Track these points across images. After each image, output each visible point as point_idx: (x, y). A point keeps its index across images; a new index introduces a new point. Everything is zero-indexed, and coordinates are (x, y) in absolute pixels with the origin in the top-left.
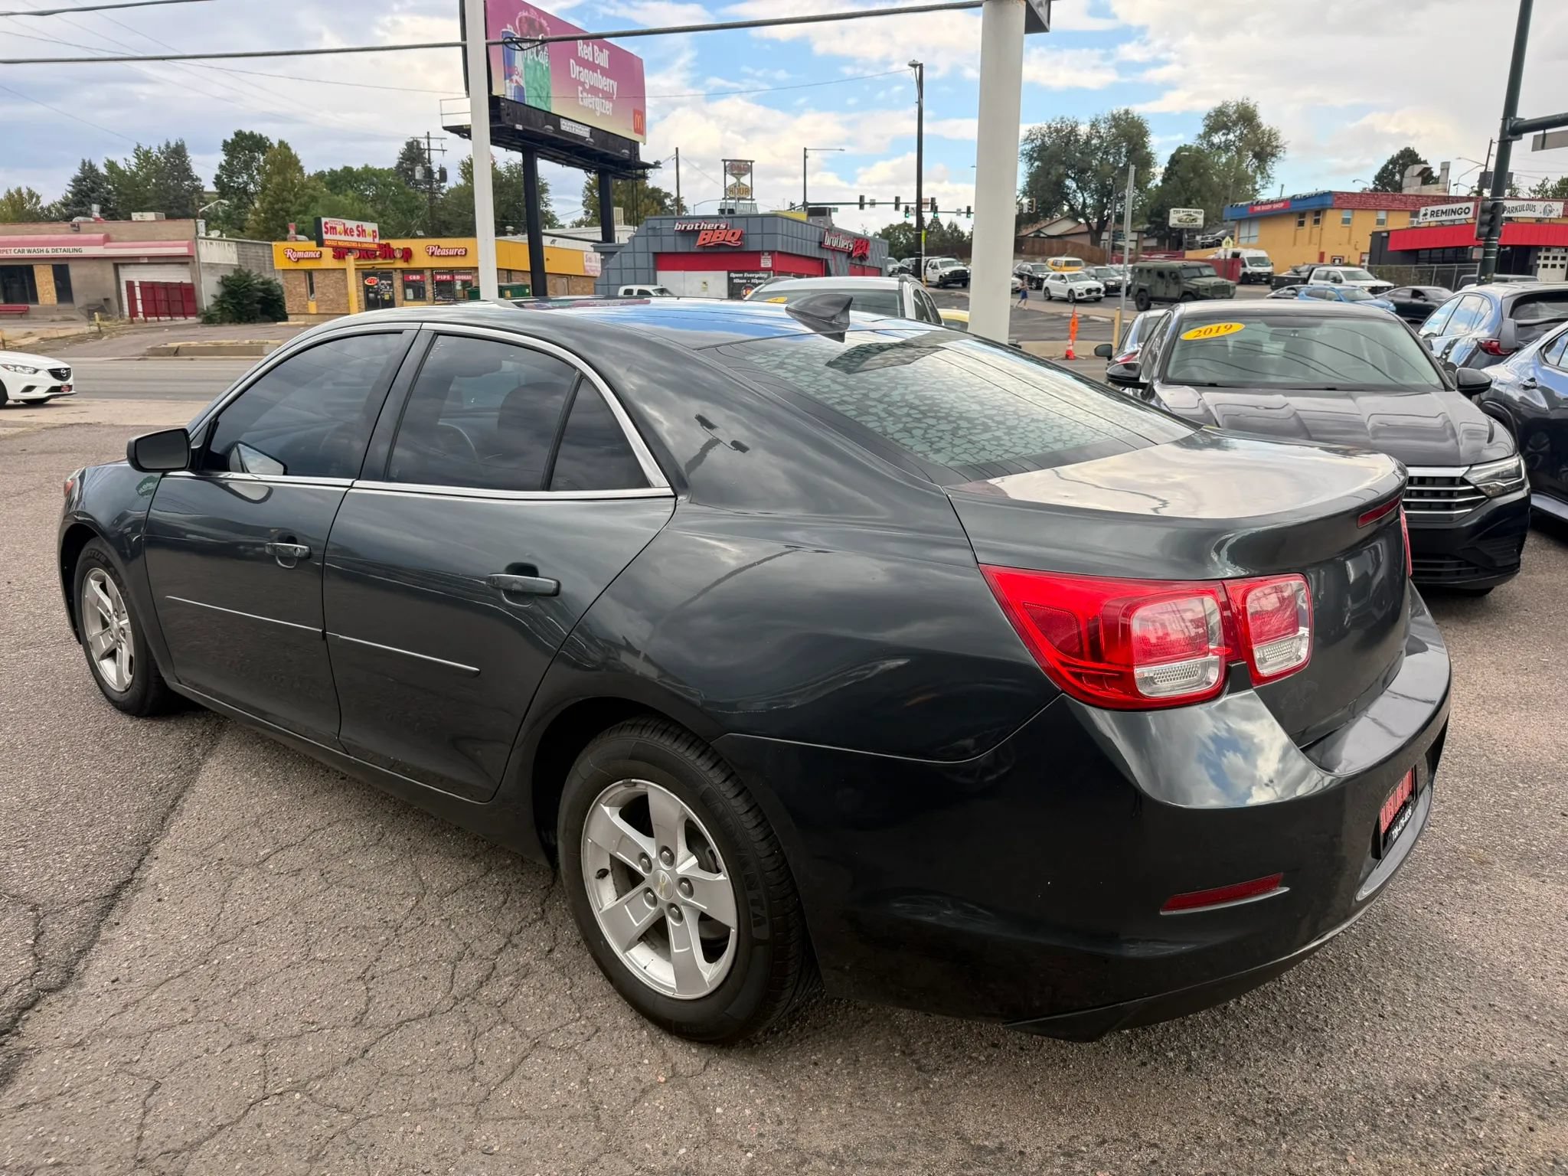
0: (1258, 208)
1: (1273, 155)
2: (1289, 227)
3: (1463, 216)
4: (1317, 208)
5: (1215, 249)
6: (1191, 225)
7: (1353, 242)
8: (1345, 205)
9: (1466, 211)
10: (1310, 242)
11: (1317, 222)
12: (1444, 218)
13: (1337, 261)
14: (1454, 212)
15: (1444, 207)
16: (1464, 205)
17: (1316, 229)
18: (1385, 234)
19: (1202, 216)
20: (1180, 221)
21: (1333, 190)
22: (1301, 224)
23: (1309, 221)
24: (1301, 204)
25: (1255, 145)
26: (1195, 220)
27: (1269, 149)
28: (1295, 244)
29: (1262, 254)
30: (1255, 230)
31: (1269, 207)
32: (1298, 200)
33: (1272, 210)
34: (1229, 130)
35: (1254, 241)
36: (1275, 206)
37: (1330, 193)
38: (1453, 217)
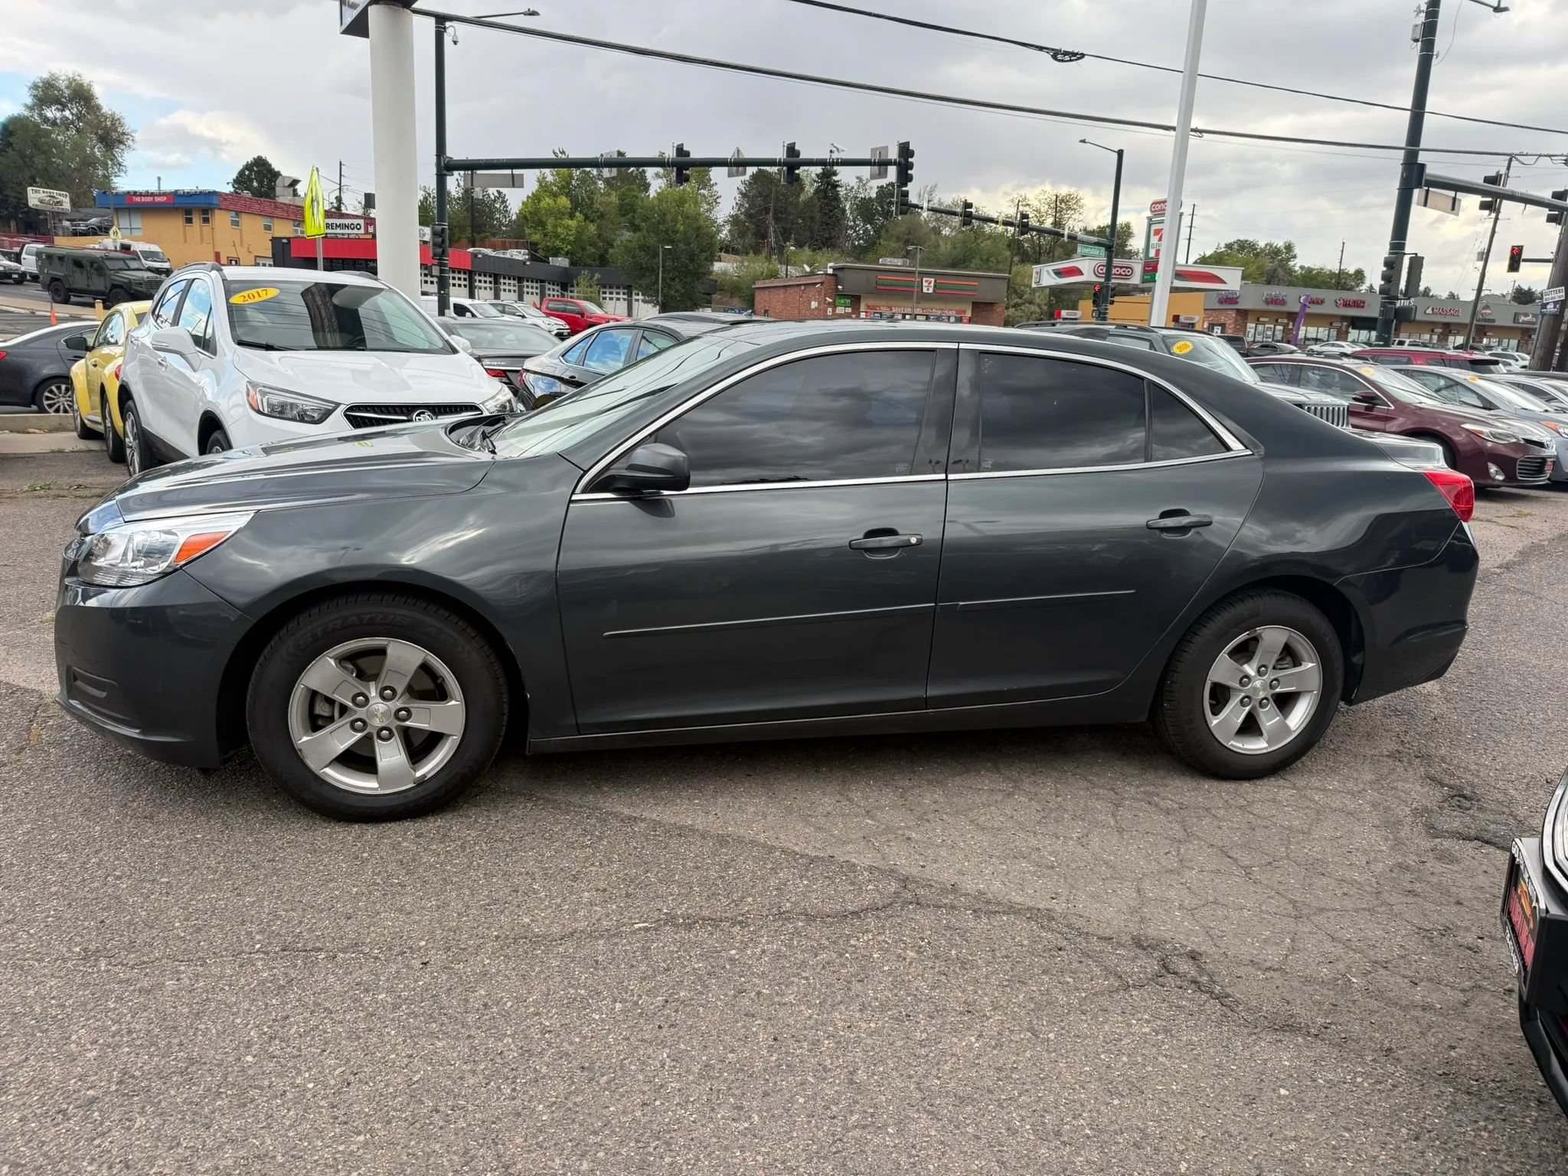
0: (138, 199)
1: (121, 142)
2: (176, 223)
3: (355, 231)
4: (205, 206)
5: (98, 238)
6: (56, 208)
7: (245, 245)
8: (231, 207)
9: (358, 225)
10: (202, 240)
11: (206, 220)
12: (338, 231)
13: (233, 262)
14: (347, 227)
15: (338, 221)
16: (355, 222)
17: (206, 228)
18: (285, 241)
19: (68, 200)
20: (41, 201)
21: (217, 190)
22: (189, 221)
23: (197, 219)
24: (182, 200)
25: (97, 128)
26: (59, 203)
27: (114, 135)
28: (185, 241)
29: (154, 248)
30: (137, 222)
31: (149, 199)
32: (180, 196)
33: (153, 203)
34: (64, 107)
35: (136, 233)
36: (158, 199)
37: (215, 193)
38: (346, 231)
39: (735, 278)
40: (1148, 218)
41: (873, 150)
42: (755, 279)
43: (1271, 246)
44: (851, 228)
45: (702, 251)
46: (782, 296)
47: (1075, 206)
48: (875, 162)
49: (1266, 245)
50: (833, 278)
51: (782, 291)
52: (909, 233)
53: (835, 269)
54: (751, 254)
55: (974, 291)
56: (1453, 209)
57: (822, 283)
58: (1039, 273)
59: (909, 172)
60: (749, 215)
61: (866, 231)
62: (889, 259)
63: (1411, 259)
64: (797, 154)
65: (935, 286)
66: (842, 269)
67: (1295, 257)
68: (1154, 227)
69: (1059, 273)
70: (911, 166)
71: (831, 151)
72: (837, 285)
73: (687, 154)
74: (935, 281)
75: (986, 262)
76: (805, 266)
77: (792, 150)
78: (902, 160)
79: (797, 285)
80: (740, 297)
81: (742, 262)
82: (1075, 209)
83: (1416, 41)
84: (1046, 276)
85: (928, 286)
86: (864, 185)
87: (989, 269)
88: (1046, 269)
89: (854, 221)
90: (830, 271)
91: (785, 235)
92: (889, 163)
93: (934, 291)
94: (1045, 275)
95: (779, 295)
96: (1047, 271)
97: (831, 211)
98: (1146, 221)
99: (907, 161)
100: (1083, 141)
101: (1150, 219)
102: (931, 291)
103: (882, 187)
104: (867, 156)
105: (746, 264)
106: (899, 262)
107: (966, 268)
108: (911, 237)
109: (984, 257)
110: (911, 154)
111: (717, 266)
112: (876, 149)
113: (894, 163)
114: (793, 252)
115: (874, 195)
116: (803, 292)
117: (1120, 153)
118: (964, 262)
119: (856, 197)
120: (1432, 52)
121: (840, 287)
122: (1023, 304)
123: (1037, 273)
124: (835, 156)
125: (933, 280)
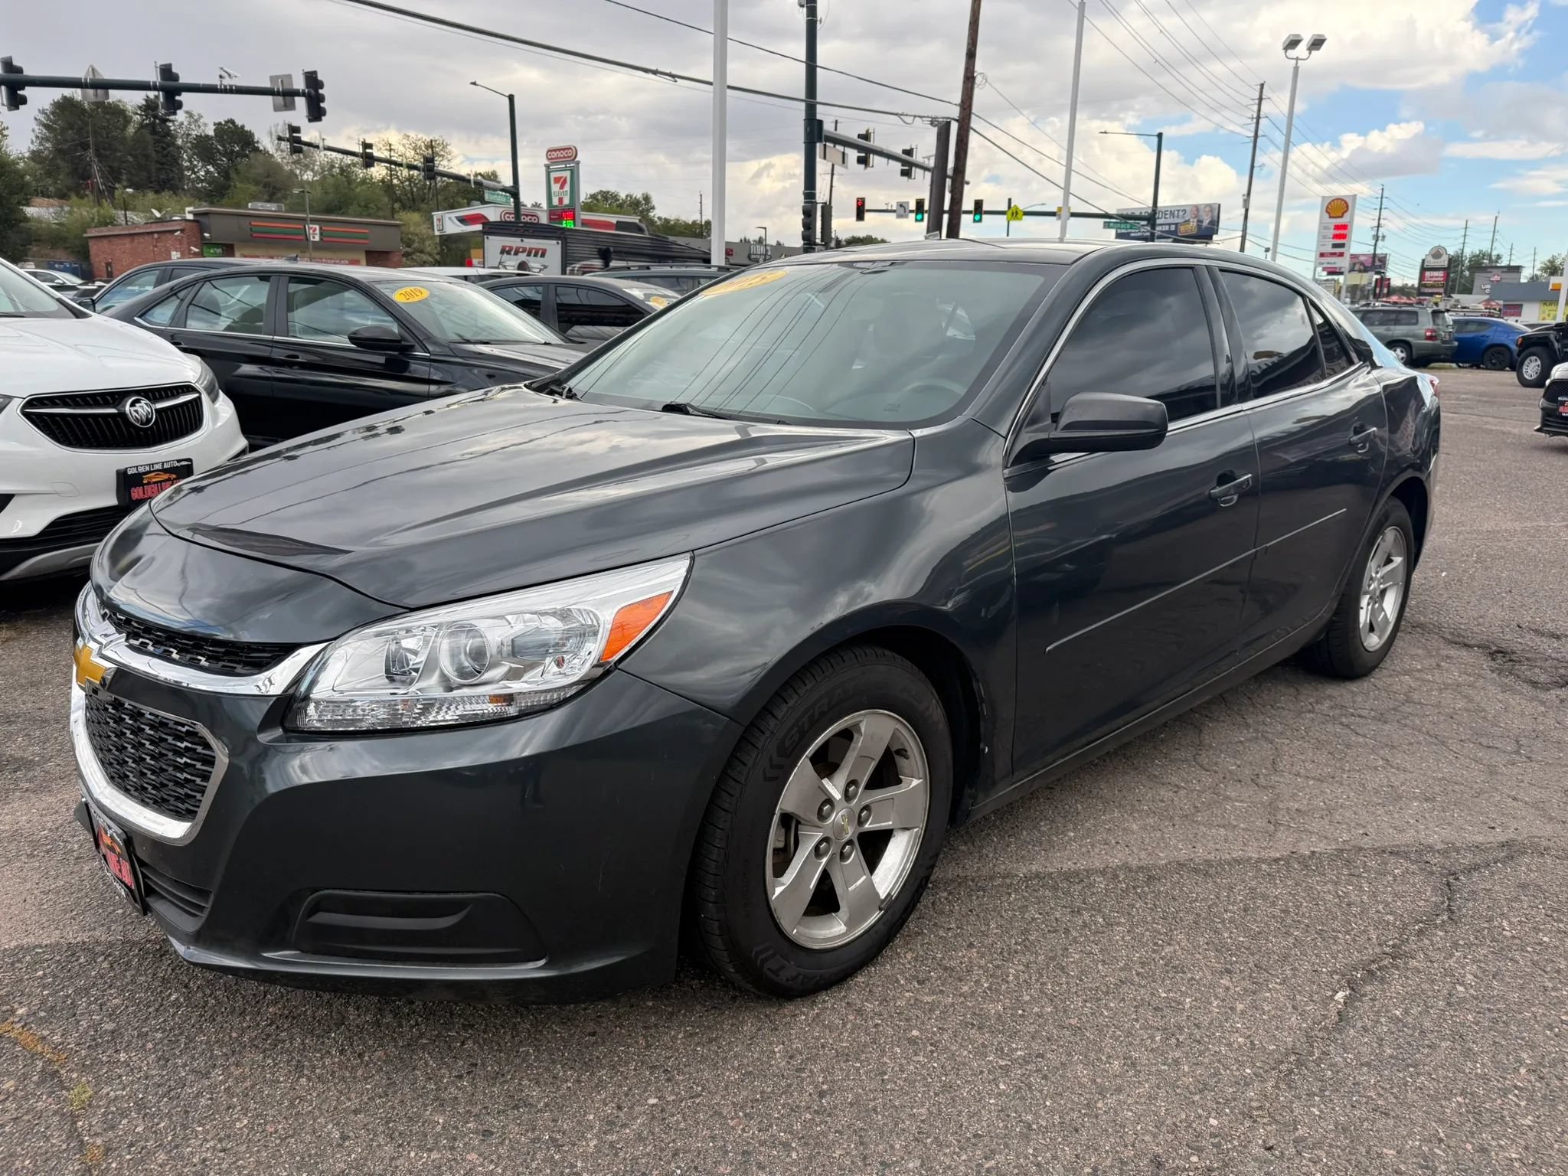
39: (54, 226)
40: (545, 165)
41: (273, 79)
42: (85, 226)
43: (631, 197)
44: (188, 168)
45: (11, 193)
46: (128, 246)
47: (442, 153)
48: (278, 92)
49: (627, 196)
50: (195, 224)
51: (127, 240)
52: (268, 176)
53: (195, 214)
54: (74, 198)
55: (366, 239)
56: (844, 162)
57: (182, 231)
58: (441, 220)
59: (322, 105)
60: (59, 151)
61: (207, 172)
62: (260, 204)
63: (822, 207)
64: (176, 78)
65: (321, 234)
66: (206, 214)
67: (653, 208)
68: (553, 175)
69: (463, 220)
70: (322, 99)
71: (221, 77)
72: (202, 234)
73: (20, 70)
74: (321, 229)
75: (366, 208)
76: (153, 210)
77: (167, 72)
78: (313, 92)
79: (148, 233)
80: (66, 248)
81: (62, 207)
82: (443, 156)
83: (802, 6)
84: (449, 223)
85: (315, 234)
86: (196, 121)
87: (369, 216)
88: (448, 216)
89: (190, 161)
90: (190, 217)
91: (114, 175)
92: (297, 93)
93: (321, 239)
94: (447, 223)
95: (124, 244)
96: (450, 218)
97: (164, 149)
98: (544, 168)
99: (317, 92)
100: (474, 83)
101: (547, 167)
102: (317, 238)
103: (220, 124)
104: (267, 84)
105: (67, 209)
106: (273, 207)
107: (343, 214)
108: (269, 179)
109: (363, 204)
110: (321, 85)
111: (30, 211)
112: (277, 77)
113: (303, 94)
114: (130, 195)
115: (211, 133)
116: (157, 240)
117: (511, 98)
118: (340, 209)
119: (189, 135)
120: (816, 17)
121: (206, 235)
122: (413, 253)
123: (439, 220)
124: (227, 82)
125: (317, 227)
